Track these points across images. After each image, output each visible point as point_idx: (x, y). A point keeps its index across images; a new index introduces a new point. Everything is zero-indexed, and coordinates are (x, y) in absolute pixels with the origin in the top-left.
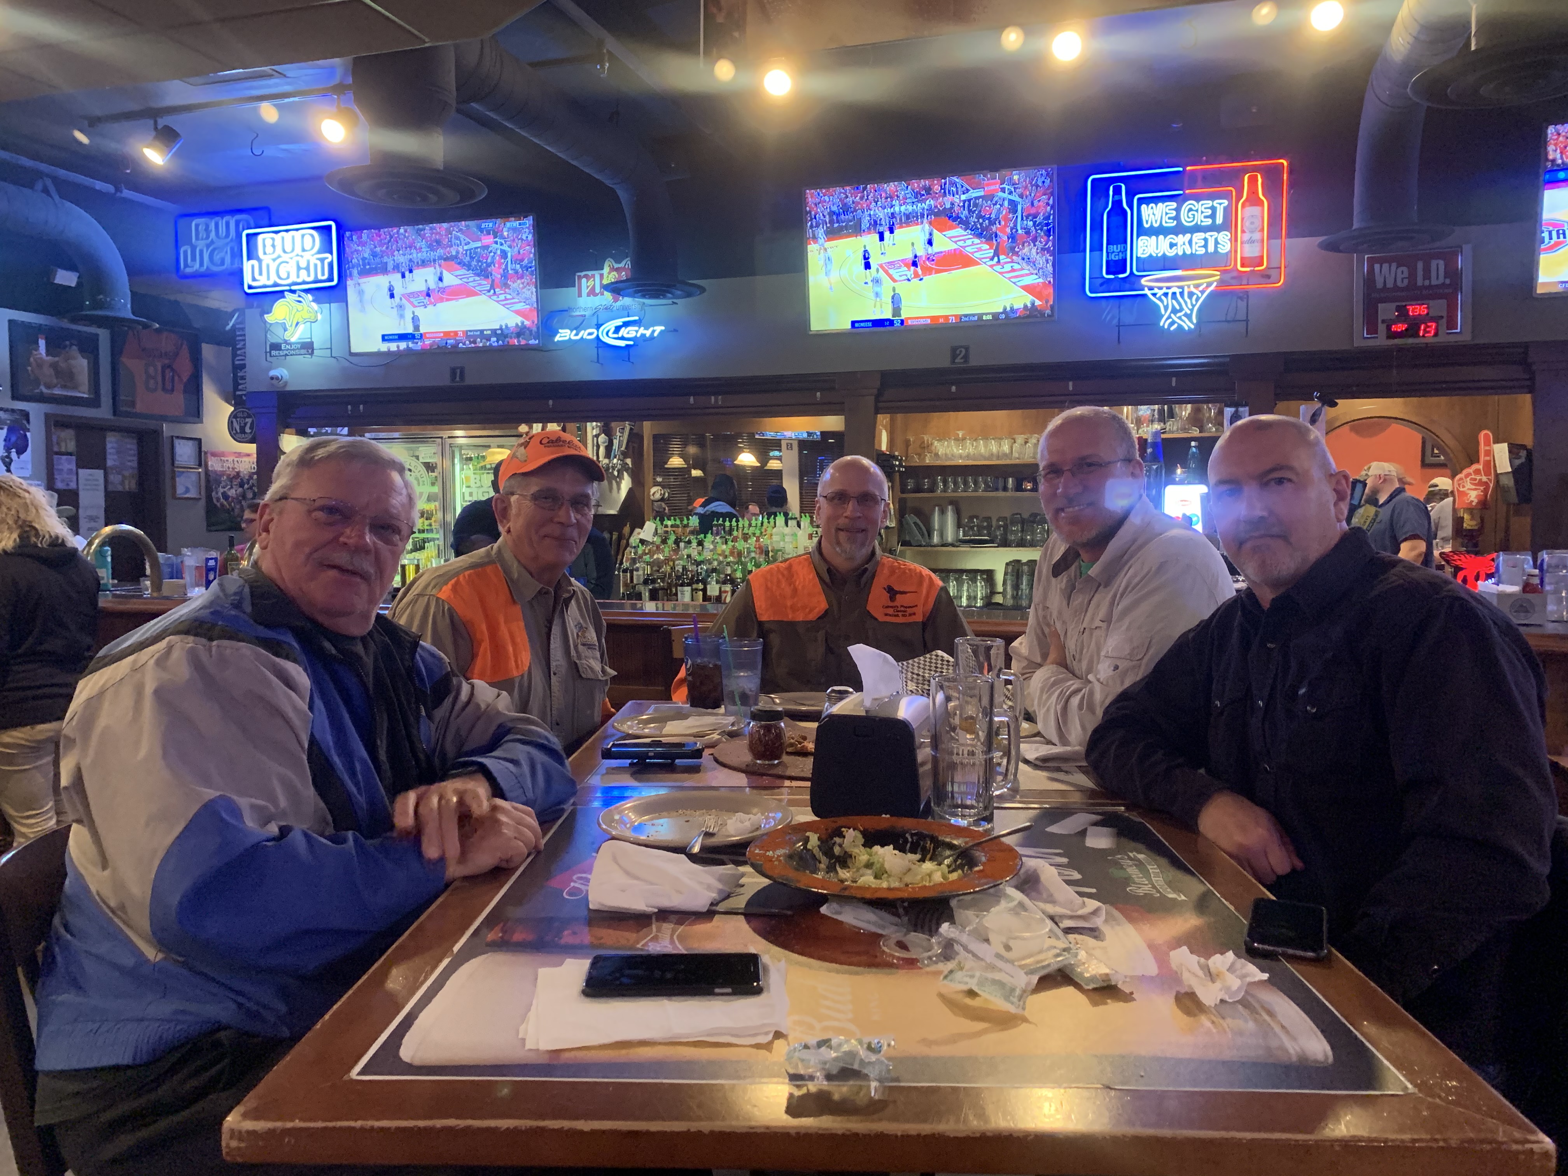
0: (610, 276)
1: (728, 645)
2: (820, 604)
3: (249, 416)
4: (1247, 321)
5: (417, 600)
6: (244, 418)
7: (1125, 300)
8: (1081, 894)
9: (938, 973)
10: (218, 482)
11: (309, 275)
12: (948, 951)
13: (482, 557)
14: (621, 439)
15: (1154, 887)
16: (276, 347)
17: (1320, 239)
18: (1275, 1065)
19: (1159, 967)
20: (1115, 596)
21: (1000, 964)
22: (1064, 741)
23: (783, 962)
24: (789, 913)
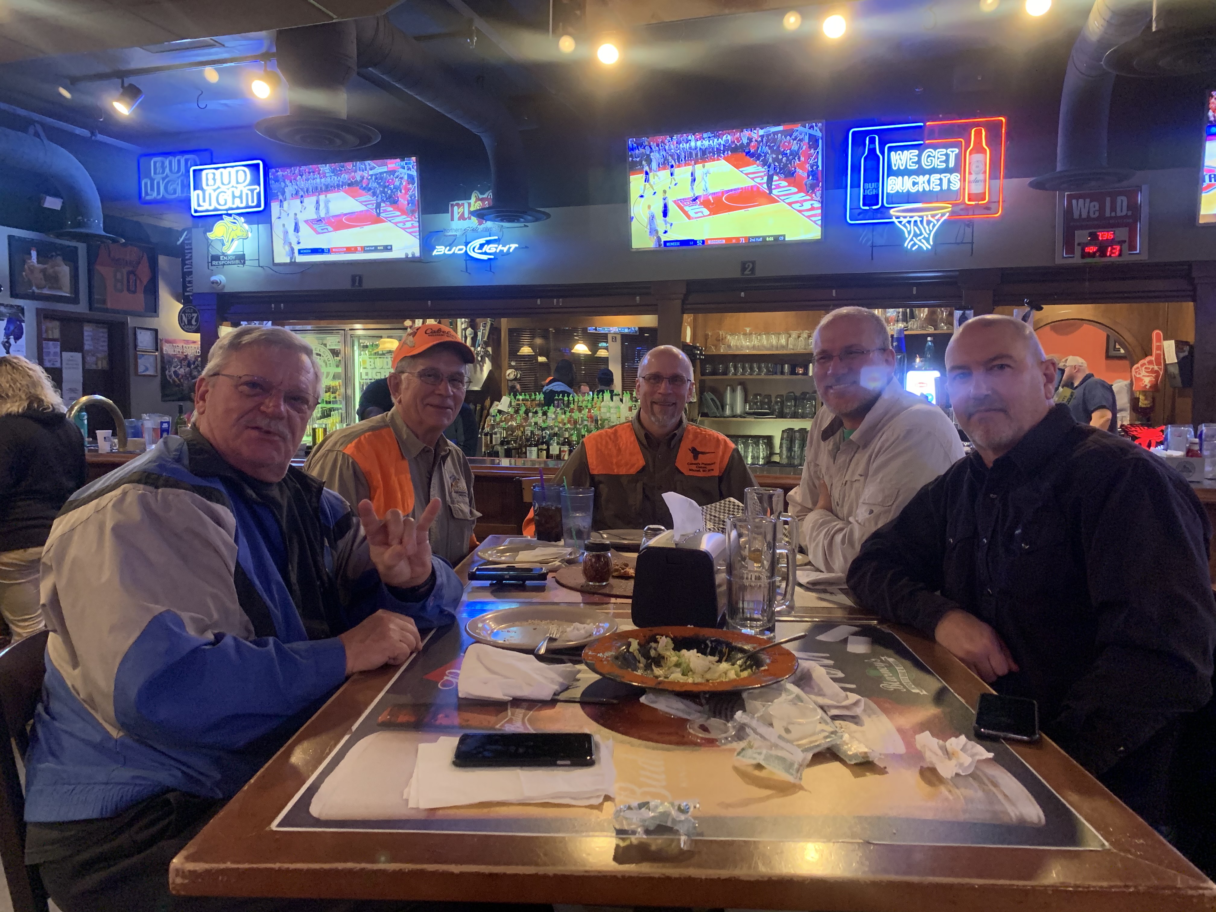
0: (476, 204)
1: (567, 491)
2: (639, 461)
3: (195, 312)
4: (972, 243)
5: (328, 454)
6: (191, 313)
7: (877, 226)
8: (845, 689)
9: (732, 750)
10: (170, 363)
11: (242, 202)
12: (741, 733)
13: (378, 422)
14: (483, 333)
15: (901, 684)
16: (216, 258)
17: (1029, 180)
18: (1000, 826)
19: (907, 748)
20: (870, 456)
21: (782, 744)
22: (830, 569)
23: (611, 740)
24: (615, 701)
